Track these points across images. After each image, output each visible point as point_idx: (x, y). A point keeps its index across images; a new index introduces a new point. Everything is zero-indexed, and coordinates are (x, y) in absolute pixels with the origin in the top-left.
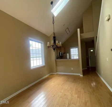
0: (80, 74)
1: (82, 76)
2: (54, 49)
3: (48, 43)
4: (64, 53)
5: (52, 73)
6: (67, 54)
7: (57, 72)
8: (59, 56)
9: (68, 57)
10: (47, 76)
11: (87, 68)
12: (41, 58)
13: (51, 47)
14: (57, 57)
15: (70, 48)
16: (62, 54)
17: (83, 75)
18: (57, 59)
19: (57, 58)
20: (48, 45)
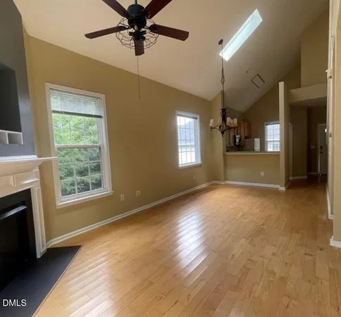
0: (278, 186)
1: (283, 189)
2: (223, 133)
3: (212, 121)
4: (246, 138)
5: (214, 182)
6: (256, 139)
7: (226, 179)
8: (233, 145)
9: (257, 147)
10: (204, 186)
11: (306, 177)
12: (193, 149)
13: (218, 128)
14: (227, 147)
15: (266, 123)
16: (240, 140)
17: (286, 189)
18: (227, 151)
19: (229, 149)
20: (211, 125)
